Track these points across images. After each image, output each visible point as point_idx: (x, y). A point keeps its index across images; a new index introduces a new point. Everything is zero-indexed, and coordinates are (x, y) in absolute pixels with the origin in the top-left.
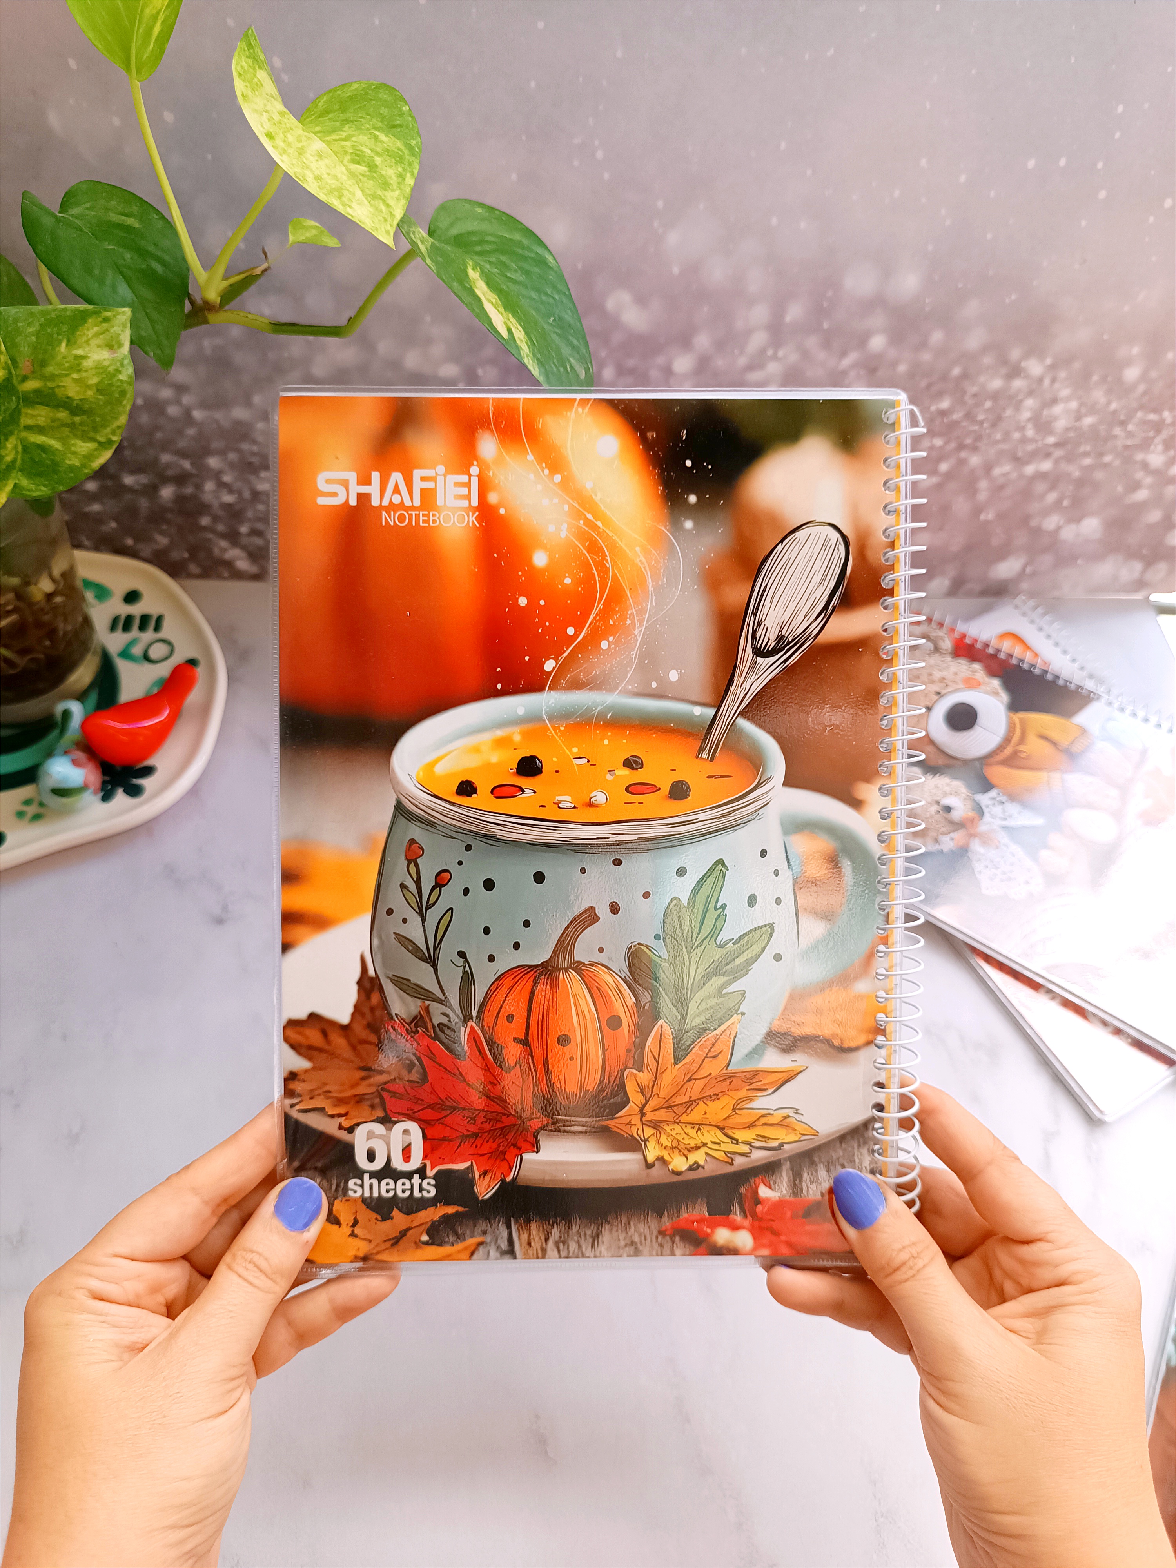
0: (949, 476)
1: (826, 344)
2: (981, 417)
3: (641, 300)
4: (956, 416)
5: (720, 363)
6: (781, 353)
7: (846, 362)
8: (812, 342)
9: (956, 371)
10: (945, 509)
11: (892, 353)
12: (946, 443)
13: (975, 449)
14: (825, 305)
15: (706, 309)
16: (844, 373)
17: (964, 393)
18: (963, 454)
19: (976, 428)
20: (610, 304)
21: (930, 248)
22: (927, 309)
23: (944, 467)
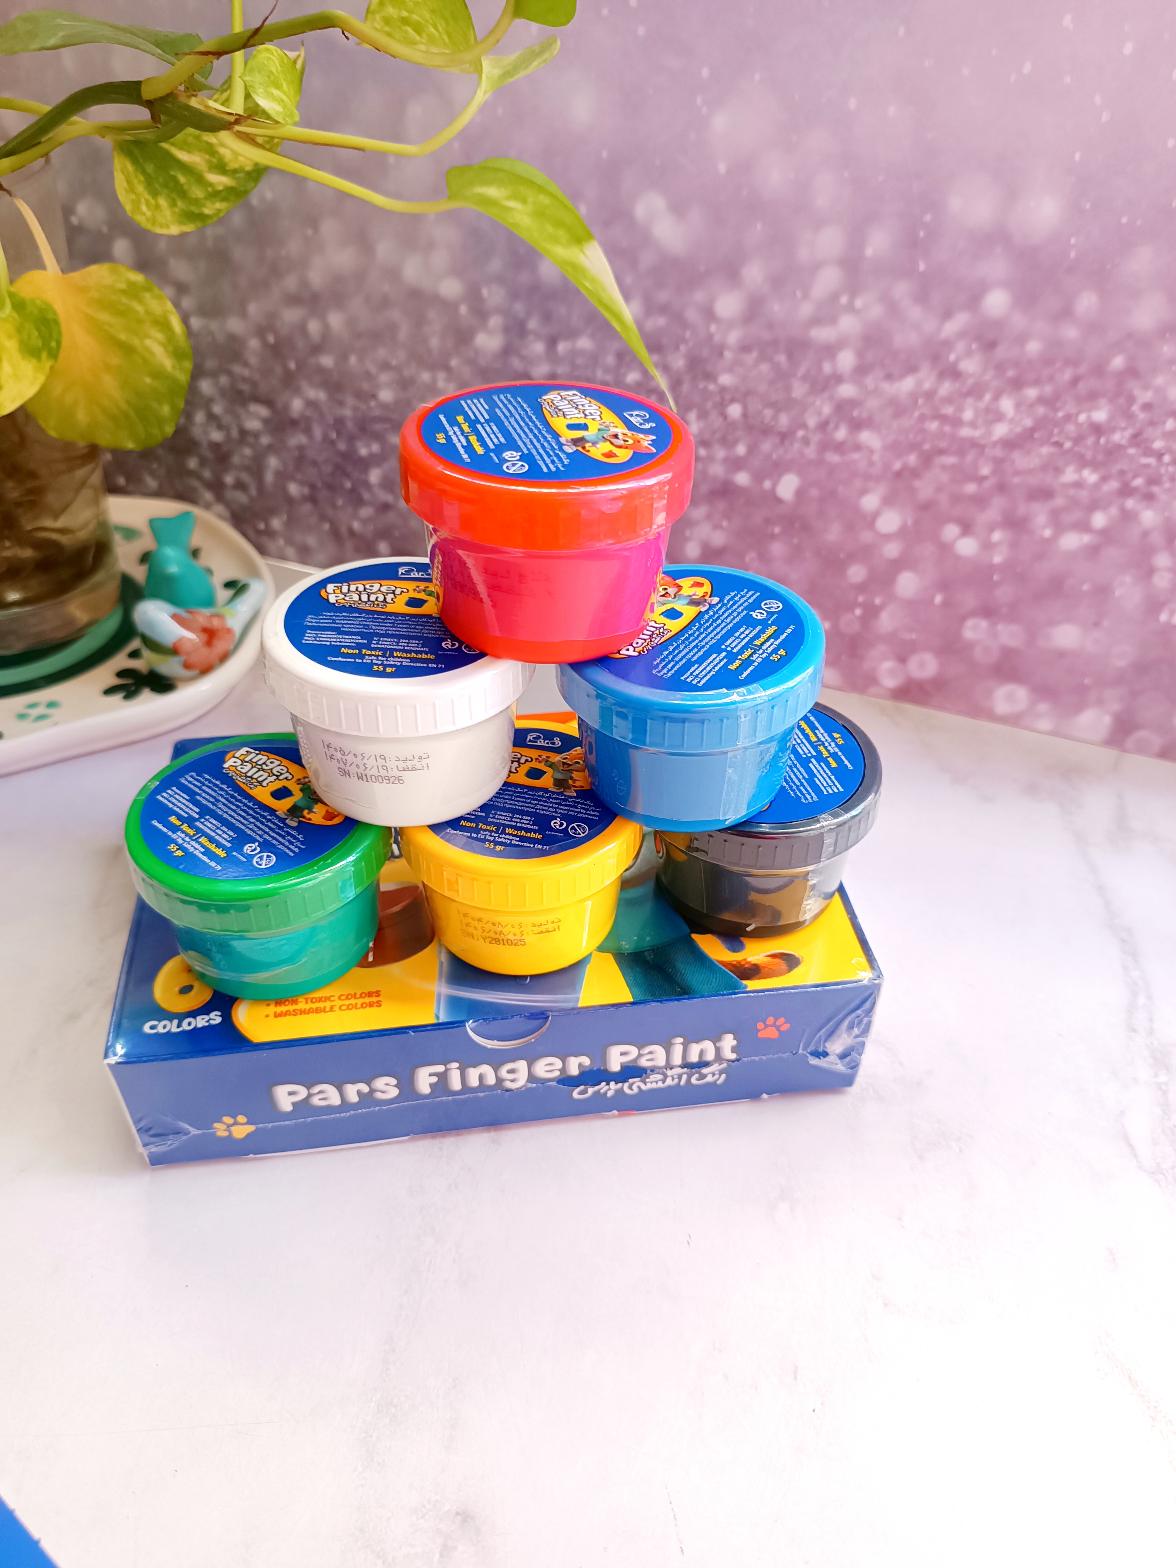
0: (1106, 536)
1: (922, 297)
2: (1158, 445)
3: (678, 209)
4: (1117, 437)
5: (776, 309)
6: (859, 303)
7: (951, 328)
8: (902, 290)
9: (1118, 362)
10: (1103, 591)
11: (1019, 321)
12: (1104, 479)
13: (1149, 498)
14: (922, 234)
15: (759, 226)
16: (948, 345)
17: (1131, 400)
18: (1130, 503)
19: (1151, 461)
20: (640, 211)
21: (1077, 157)
22: (1073, 255)
23: (1099, 520)
